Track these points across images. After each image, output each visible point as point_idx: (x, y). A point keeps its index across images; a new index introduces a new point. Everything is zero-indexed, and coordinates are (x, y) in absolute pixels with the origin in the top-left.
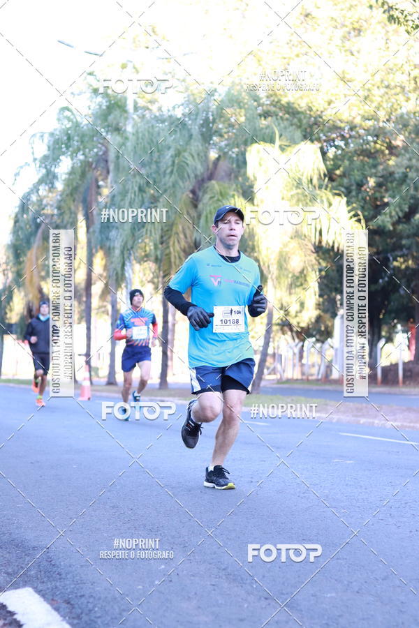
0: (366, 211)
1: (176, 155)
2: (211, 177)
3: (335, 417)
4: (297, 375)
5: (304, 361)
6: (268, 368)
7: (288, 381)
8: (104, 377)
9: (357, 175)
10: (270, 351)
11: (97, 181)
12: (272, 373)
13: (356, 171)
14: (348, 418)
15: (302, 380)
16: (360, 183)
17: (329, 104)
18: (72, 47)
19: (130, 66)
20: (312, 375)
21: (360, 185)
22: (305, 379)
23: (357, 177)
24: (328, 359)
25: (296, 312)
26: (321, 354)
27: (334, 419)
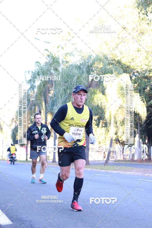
0: (146, 98)
1: (78, 79)
2: (90, 87)
3: (136, 174)
4: (122, 159)
5: (124, 154)
6: (111, 157)
7: (118, 161)
8: (51, 160)
9: (143, 85)
11: (49, 88)
12: (113, 158)
13: (143, 84)
14: (141, 174)
15: (123, 160)
16: (144, 88)
17: (133, 60)
18: (40, 40)
19: (61, 47)
20: (127, 159)
21: (144, 89)
22: (125, 160)
23: (143, 86)
24: (133, 153)
25: (121, 136)
26: (131, 151)
27: (135, 174)
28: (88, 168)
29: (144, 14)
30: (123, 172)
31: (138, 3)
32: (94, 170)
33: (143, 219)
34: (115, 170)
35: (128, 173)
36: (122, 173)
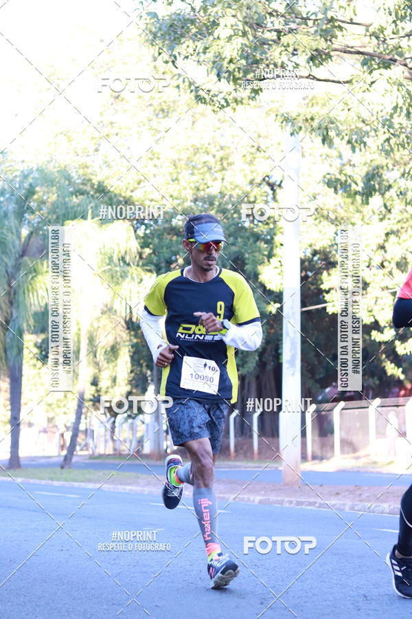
2: (23, 255)
3: (147, 490)
4: (110, 451)
5: (116, 437)
6: (80, 445)
7: (100, 456)
9: (166, 253)
10: (82, 427)
12: (85, 448)
13: (165, 249)
15: (114, 455)
16: (169, 260)
20: (124, 451)
21: (169, 262)
22: (118, 455)
23: (166, 255)
24: (139, 435)
25: (107, 388)
26: (133, 430)
27: (144, 491)
28: (17, 476)
29: (167, 62)
30: (112, 486)
31: (151, 31)
32: (32, 481)
33: (157, 606)
34: (89, 481)
35: (125, 489)
36: (109, 488)
